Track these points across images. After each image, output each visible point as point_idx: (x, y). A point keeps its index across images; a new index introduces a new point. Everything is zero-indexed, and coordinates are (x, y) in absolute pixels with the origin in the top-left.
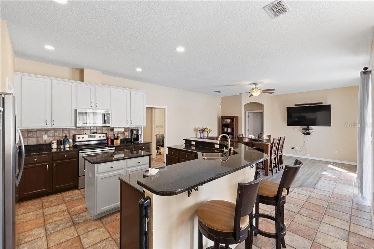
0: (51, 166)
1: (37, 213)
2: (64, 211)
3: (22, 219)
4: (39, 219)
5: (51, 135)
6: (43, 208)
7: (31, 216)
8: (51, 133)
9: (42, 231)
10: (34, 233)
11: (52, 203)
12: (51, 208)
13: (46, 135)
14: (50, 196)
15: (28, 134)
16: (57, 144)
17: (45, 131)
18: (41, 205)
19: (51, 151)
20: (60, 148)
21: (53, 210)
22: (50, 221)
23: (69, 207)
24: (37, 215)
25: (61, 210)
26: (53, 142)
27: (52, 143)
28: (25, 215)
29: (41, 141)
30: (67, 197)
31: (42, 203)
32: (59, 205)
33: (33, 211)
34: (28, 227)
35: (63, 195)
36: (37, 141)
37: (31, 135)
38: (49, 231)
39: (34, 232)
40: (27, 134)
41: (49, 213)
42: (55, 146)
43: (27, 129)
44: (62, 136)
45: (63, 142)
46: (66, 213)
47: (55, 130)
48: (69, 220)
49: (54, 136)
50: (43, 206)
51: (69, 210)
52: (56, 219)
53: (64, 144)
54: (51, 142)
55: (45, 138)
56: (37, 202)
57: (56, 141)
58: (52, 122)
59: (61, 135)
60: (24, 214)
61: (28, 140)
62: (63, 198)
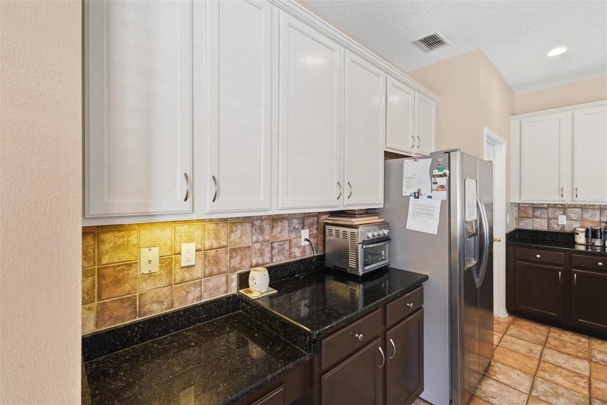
0: (568, 275)
1: (532, 346)
2: (581, 376)
3: (508, 342)
4: (531, 358)
5: (573, 216)
6: (544, 344)
7: (521, 346)
8: (575, 214)
9: (526, 382)
10: (513, 376)
11: (565, 346)
12: (557, 354)
13: (565, 216)
14: (566, 332)
15: (534, 211)
16: (587, 236)
17: (564, 208)
18: (544, 339)
19: (574, 248)
20: (593, 245)
21: (560, 359)
22: (547, 376)
23: (594, 374)
24: (530, 350)
25: (575, 370)
26: (579, 231)
27: (576, 232)
28: (514, 339)
29: (555, 226)
30: (601, 352)
31: (547, 337)
32: (576, 357)
33: (528, 341)
34: (510, 361)
35: (593, 342)
36: (549, 224)
37: (538, 213)
38: (537, 391)
39: (514, 374)
40: (531, 211)
41: (551, 360)
42: (581, 239)
43: (533, 204)
44: (601, 222)
45: (599, 234)
46: (583, 383)
47: (583, 208)
48: (582, 400)
49: (582, 219)
50: (546, 342)
51: (593, 380)
52: (559, 379)
53: (601, 238)
54: (575, 229)
55: (562, 222)
56: (540, 331)
57: (584, 230)
58: (575, 191)
59: (597, 219)
60: (513, 337)
61: (533, 221)
62: (590, 350)
